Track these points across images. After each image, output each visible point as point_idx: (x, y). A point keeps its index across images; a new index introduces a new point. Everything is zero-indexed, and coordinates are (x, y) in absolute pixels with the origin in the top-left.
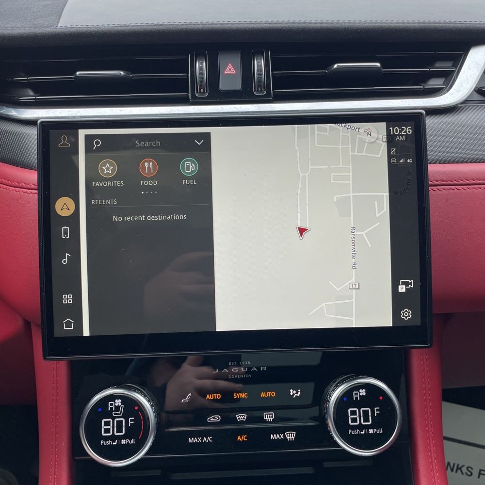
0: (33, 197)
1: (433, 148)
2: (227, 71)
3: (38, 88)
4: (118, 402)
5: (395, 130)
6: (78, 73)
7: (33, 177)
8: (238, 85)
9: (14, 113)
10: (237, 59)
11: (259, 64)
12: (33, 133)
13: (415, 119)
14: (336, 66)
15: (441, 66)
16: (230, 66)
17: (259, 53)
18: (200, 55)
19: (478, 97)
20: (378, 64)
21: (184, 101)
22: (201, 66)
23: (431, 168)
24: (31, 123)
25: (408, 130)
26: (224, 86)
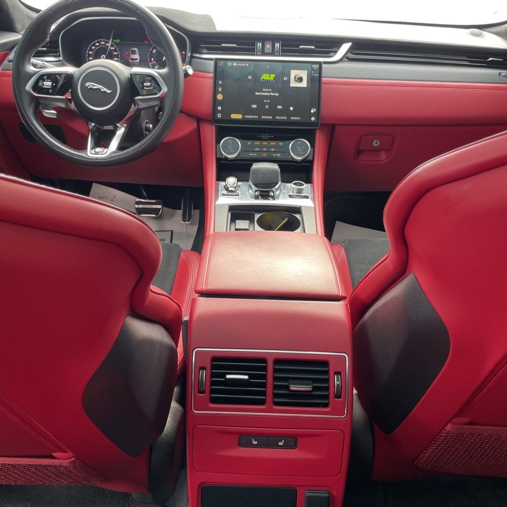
0: (212, 81)
1: (324, 73)
2: (267, 47)
3: (209, 49)
4: (231, 141)
5: (314, 66)
6: (222, 45)
7: (212, 75)
8: (270, 51)
9: (198, 55)
10: (271, 43)
11: (277, 45)
12: (213, 62)
13: (320, 63)
14: (301, 47)
15: (334, 49)
16: (268, 45)
17: (277, 42)
18: (259, 42)
19: (345, 59)
20: (313, 47)
21: (254, 55)
22: (259, 45)
23: (323, 79)
24: (211, 59)
25: (317, 66)
26: (266, 51)
